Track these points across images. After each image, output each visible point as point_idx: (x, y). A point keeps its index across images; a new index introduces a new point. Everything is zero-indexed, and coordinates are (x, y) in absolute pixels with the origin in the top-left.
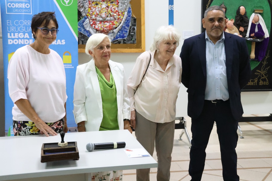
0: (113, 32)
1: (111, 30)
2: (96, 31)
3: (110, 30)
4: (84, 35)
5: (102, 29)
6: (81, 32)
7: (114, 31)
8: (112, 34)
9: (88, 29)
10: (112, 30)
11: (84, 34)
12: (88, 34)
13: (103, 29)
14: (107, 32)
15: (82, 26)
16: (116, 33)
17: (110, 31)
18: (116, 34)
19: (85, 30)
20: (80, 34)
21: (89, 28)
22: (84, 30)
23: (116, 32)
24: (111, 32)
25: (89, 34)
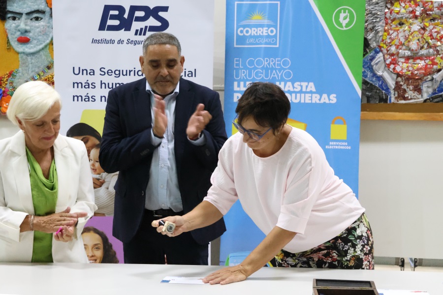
0: (432, 79)
1: (428, 75)
2: (397, 77)
3: (425, 75)
4: (371, 84)
5: (409, 73)
6: (367, 79)
7: (434, 77)
8: (430, 84)
9: (380, 73)
10: (430, 74)
11: (371, 82)
12: (380, 83)
13: (412, 73)
14: (420, 79)
15: (368, 67)
16: (439, 81)
17: (425, 78)
18: (439, 83)
19: (375, 75)
20: (365, 83)
21: (383, 72)
22: (372, 74)
23: (439, 79)
24: (429, 79)
25: (383, 82)
